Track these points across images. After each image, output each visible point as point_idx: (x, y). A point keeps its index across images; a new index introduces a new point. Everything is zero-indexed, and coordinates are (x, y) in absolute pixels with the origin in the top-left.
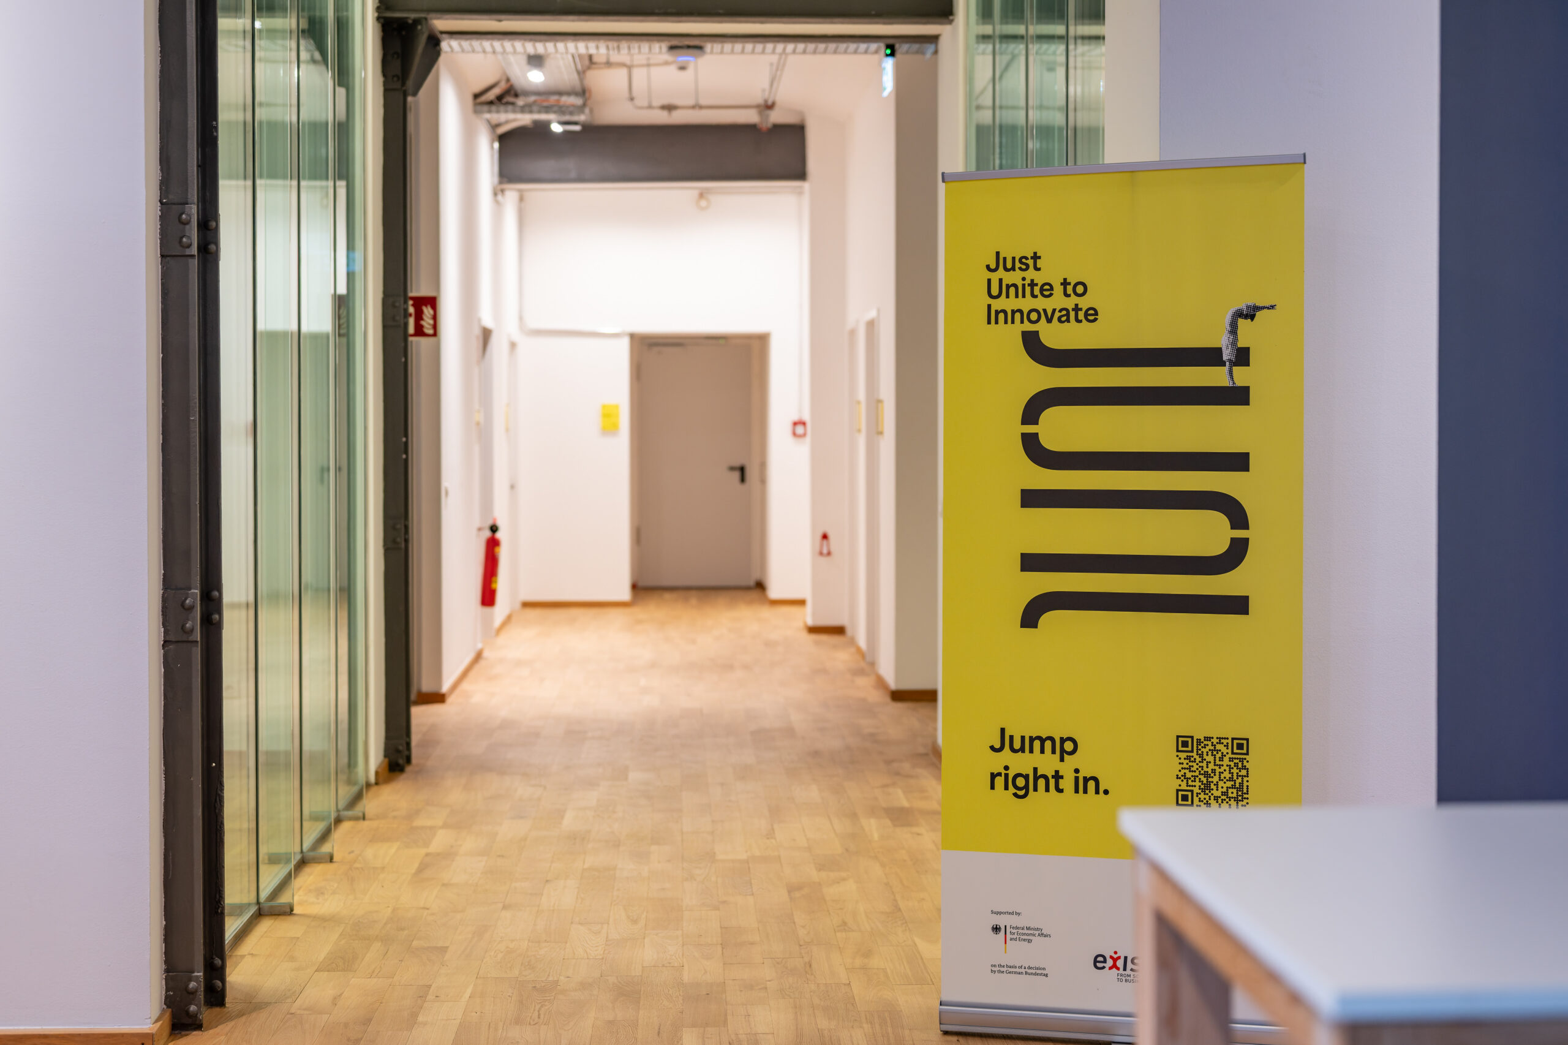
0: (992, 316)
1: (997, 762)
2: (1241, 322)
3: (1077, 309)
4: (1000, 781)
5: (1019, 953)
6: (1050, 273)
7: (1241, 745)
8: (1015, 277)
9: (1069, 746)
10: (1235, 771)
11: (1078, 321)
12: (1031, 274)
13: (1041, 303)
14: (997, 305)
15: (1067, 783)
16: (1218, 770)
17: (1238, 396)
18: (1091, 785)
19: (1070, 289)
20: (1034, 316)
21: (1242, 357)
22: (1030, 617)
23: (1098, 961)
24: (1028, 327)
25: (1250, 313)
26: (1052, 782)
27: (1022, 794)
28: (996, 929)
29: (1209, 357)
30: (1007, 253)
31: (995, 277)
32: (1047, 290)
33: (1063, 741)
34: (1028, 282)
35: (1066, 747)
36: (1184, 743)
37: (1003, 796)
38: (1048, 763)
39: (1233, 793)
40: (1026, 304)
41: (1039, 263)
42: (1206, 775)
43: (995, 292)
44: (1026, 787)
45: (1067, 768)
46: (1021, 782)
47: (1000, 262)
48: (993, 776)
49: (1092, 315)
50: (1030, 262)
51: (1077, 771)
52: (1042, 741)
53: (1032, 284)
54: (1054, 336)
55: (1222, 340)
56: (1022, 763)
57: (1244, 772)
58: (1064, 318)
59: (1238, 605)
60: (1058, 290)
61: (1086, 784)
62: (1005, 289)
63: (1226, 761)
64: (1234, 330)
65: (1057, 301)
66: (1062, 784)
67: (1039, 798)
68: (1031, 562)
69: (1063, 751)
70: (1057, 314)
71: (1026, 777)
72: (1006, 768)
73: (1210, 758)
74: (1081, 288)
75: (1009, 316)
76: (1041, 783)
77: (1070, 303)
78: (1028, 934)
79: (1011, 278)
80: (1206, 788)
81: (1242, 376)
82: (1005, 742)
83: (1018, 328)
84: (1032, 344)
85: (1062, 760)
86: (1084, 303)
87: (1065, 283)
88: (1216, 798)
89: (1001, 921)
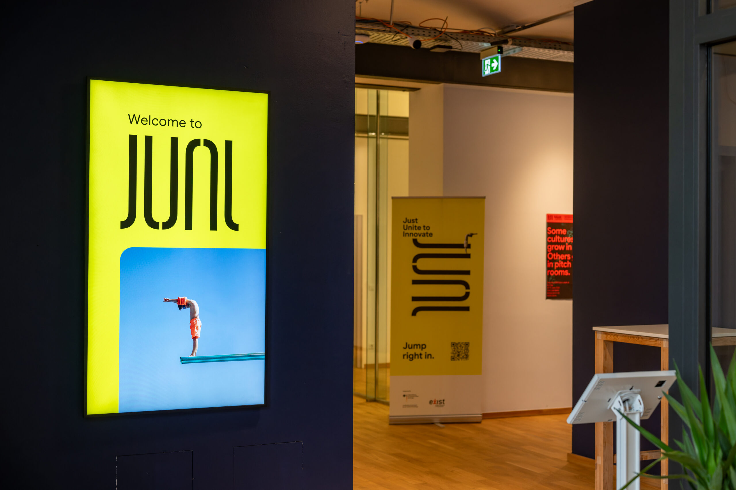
0: (405, 235)
1: (405, 352)
2: (469, 238)
3: (427, 233)
4: (406, 357)
5: (410, 402)
6: (420, 224)
7: (467, 344)
8: (411, 225)
9: (424, 346)
10: (466, 351)
11: (427, 236)
12: (415, 224)
13: (418, 231)
14: (406, 231)
15: (423, 356)
16: (462, 351)
17: (468, 256)
18: (429, 356)
19: (425, 228)
20: (416, 235)
21: (469, 246)
22: (414, 313)
23: (431, 402)
24: (414, 238)
25: (471, 235)
26: (419, 356)
27: (412, 359)
28: (404, 396)
29: (461, 246)
30: (409, 218)
31: (405, 224)
32: (419, 228)
33: (422, 345)
34: (414, 226)
35: (423, 347)
36: (453, 344)
37: (407, 360)
38: (418, 351)
39: (465, 356)
40: (414, 231)
41: (418, 221)
42: (459, 352)
43: (405, 228)
44: (413, 358)
45: (423, 352)
46: (411, 356)
47: (407, 221)
48: (404, 355)
49: (431, 235)
50: (415, 221)
51: (426, 353)
52: (417, 345)
53: (416, 227)
54: (421, 240)
55: (463, 242)
56: (411, 352)
57: (468, 351)
58: (424, 235)
59: (467, 309)
60: (422, 228)
61: (428, 356)
62: (408, 228)
63: (464, 349)
64: (467, 239)
65: (422, 231)
66: (422, 356)
67: (416, 360)
68: (415, 299)
69: (422, 348)
70: (422, 235)
71: (413, 355)
72: (407, 353)
73: (459, 348)
74: (428, 228)
75: (409, 235)
76: (417, 356)
77: (425, 232)
78: (412, 396)
79: (410, 225)
80: (458, 355)
81: (469, 251)
82: (407, 346)
83: (412, 238)
84: (415, 242)
85: (422, 350)
86: (429, 232)
87: (424, 227)
88: (461, 358)
89: (406, 393)
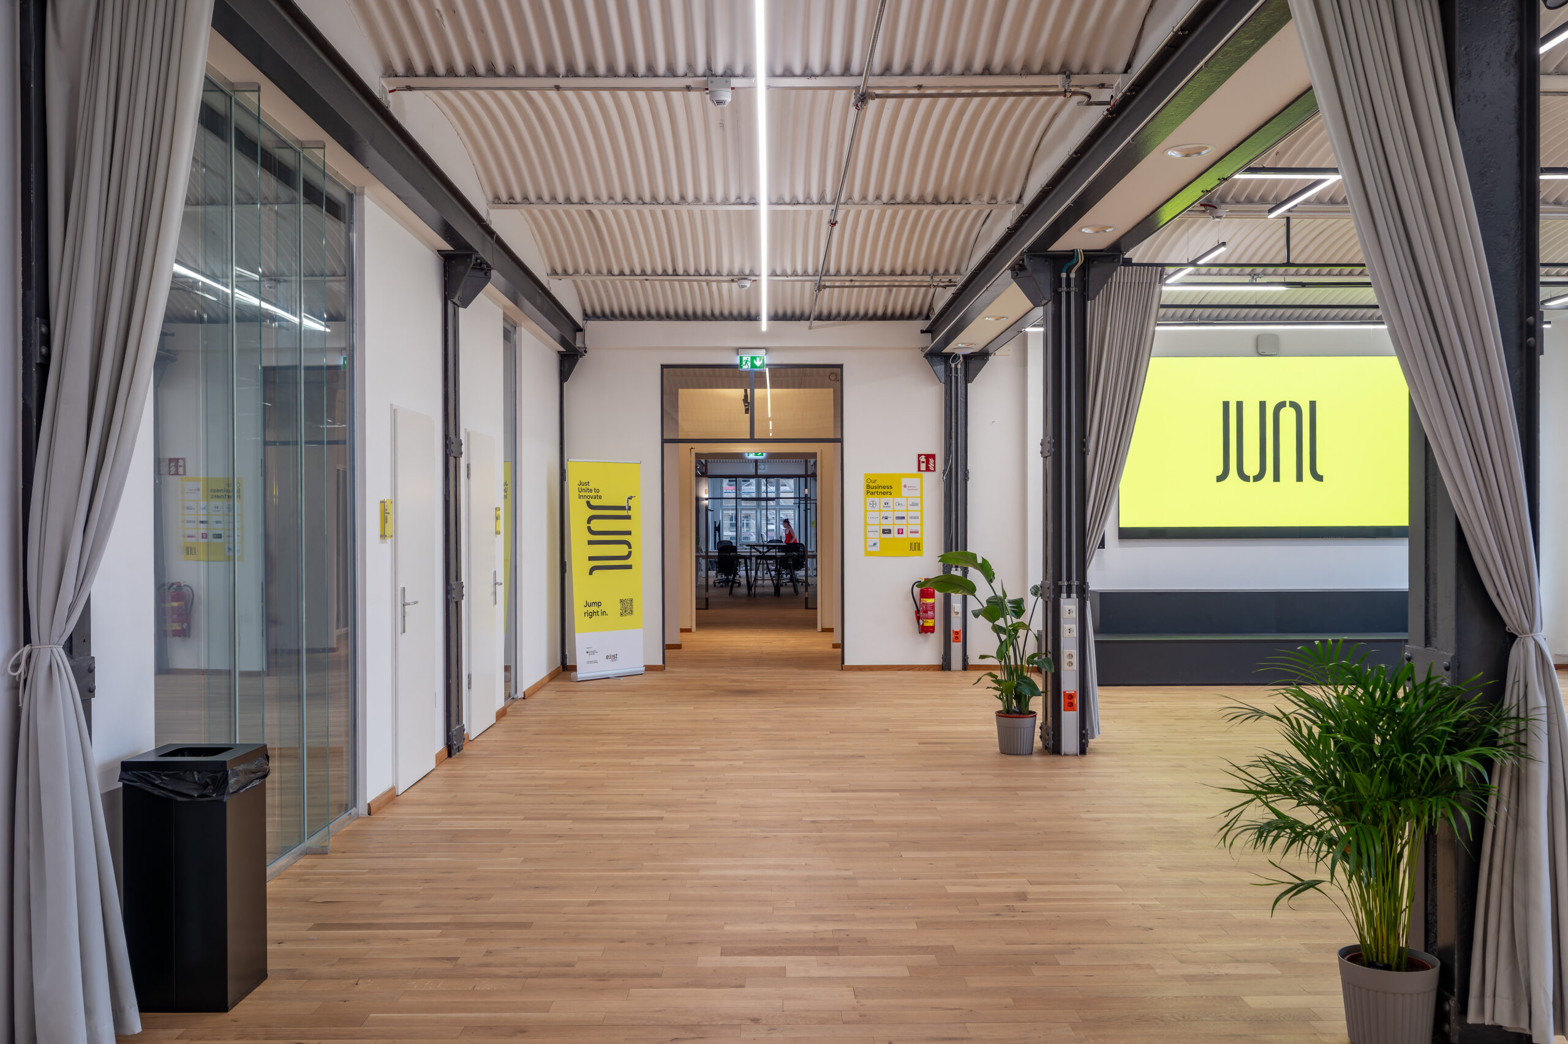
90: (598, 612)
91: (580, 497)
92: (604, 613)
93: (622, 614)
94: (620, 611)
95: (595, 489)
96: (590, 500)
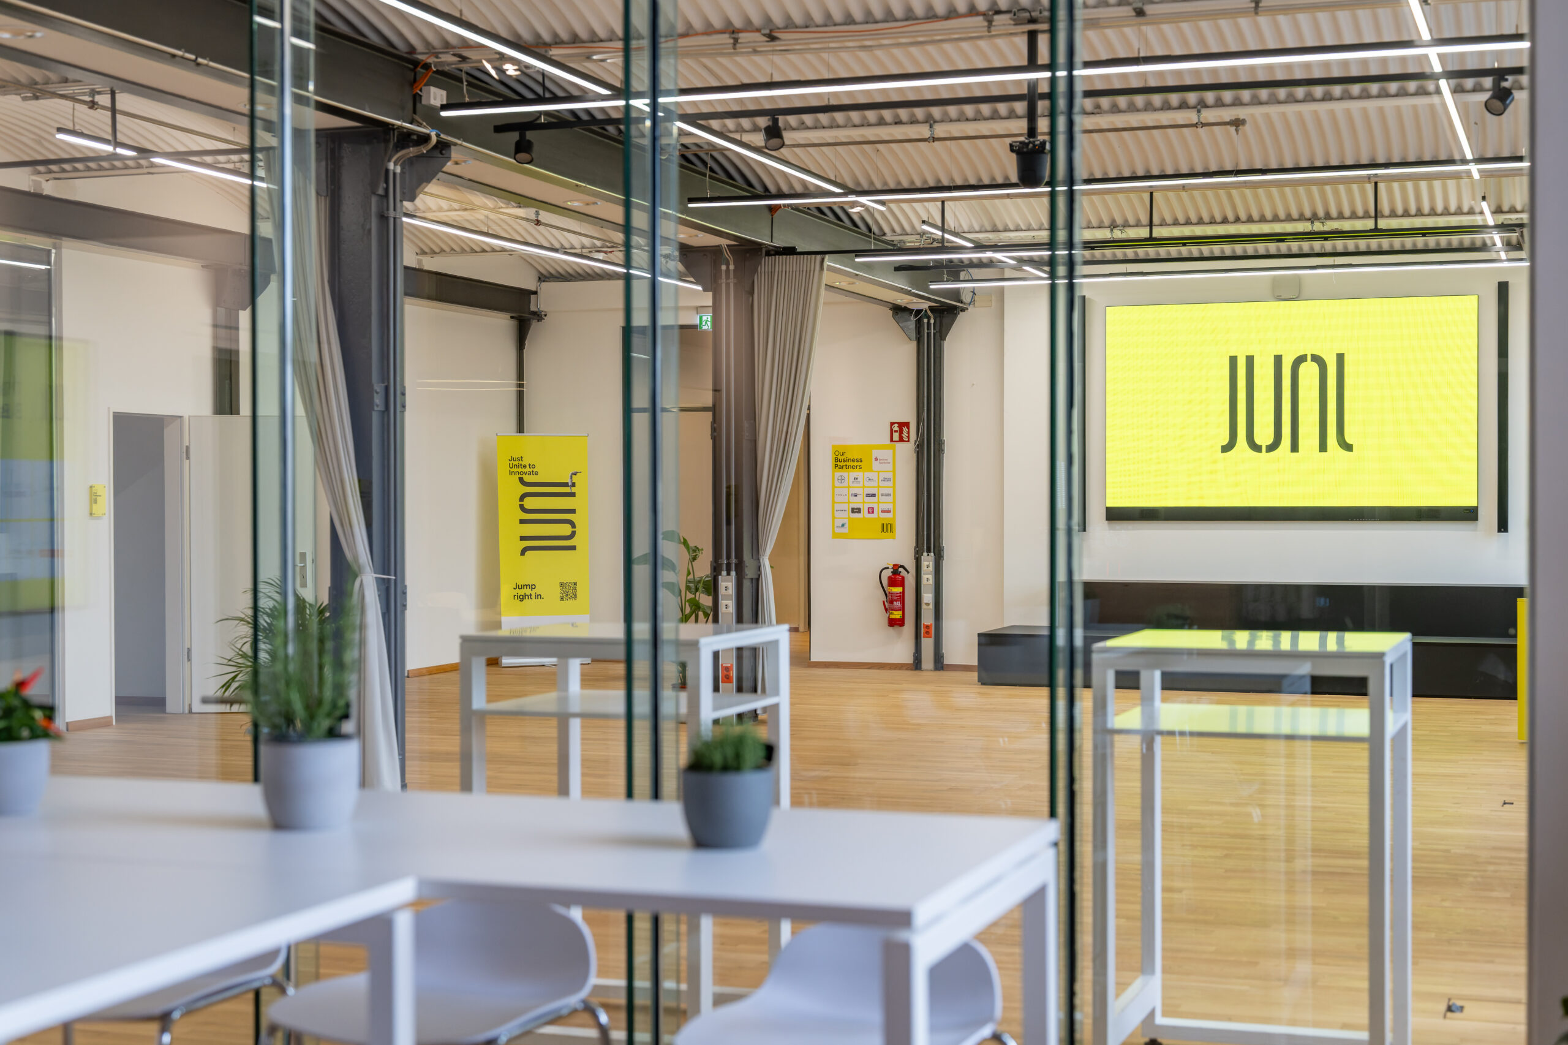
90: (531, 595)
91: (511, 473)
92: (538, 596)
93: (562, 599)
94: (559, 595)
95: (530, 465)
96: (524, 476)
